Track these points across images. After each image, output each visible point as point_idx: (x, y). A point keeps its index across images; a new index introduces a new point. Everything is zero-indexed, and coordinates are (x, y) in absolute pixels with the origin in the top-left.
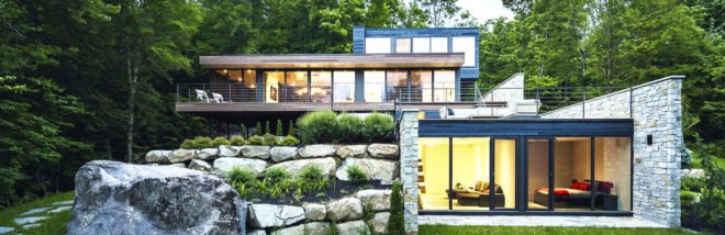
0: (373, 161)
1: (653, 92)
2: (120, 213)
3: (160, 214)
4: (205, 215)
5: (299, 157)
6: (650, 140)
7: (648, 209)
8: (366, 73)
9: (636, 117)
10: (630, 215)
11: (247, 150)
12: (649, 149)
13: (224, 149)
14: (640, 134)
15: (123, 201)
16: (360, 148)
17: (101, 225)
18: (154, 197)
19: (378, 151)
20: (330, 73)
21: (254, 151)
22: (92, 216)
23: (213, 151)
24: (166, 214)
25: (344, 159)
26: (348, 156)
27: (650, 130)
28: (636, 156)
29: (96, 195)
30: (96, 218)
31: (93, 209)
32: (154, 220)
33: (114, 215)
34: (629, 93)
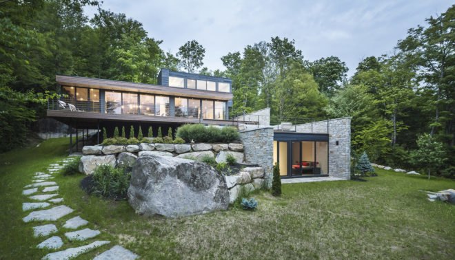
0: (233, 153)
1: (339, 122)
2: (174, 183)
3: (193, 183)
4: (213, 182)
5: (193, 150)
6: (337, 143)
7: (336, 173)
8: (176, 99)
9: (330, 133)
10: (327, 176)
11: (160, 146)
12: (337, 147)
13: (144, 146)
14: (332, 140)
15: (174, 176)
16: (225, 146)
17: (165, 191)
18: (188, 174)
19: (235, 148)
20: (153, 97)
21: (164, 146)
22: (160, 186)
23: (136, 147)
24: (196, 183)
25: (218, 152)
26: (221, 150)
27: (337, 139)
28: (330, 150)
29: (161, 173)
30: (162, 187)
31: (160, 182)
32: (190, 186)
33: (170, 184)
34: (326, 123)
